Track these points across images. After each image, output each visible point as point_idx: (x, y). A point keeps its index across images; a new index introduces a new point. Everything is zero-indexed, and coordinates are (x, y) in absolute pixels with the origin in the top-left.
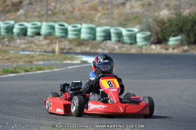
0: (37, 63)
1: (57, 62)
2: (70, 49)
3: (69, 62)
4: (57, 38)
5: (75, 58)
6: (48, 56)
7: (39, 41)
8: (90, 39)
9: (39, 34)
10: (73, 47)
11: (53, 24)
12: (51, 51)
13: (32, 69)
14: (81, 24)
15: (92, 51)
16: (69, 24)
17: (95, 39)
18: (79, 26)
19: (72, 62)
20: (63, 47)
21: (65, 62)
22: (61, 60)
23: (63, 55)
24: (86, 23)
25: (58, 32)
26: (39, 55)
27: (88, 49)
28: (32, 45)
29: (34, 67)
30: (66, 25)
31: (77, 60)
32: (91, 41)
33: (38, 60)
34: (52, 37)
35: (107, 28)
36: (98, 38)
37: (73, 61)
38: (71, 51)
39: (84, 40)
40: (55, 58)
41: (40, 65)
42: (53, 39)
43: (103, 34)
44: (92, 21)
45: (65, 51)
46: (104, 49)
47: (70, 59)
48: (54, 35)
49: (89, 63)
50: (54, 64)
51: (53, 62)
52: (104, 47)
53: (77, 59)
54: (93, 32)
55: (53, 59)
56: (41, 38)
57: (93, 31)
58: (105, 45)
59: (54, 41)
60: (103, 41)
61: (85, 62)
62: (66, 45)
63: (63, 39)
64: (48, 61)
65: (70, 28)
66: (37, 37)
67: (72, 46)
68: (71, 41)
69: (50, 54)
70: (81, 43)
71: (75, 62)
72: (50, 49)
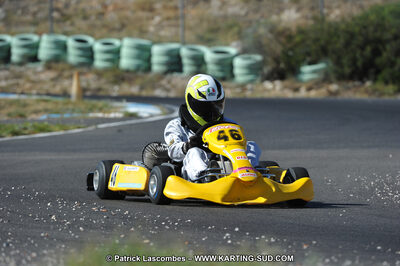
0: (34, 116)
1: (75, 115)
2: (99, 89)
3: (100, 115)
4: (72, 67)
5: (112, 107)
6: (56, 103)
7: (36, 73)
8: (138, 68)
9: (34, 59)
10: (105, 87)
11: (62, 38)
12: (61, 93)
13: (25, 129)
14: (121, 39)
15: (144, 93)
16: (96, 39)
17: (149, 69)
18: (117, 43)
19: (106, 115)
20: (84, 84)
21: (91, 115)
22: (82, 112)
23: (87, 101)
24: (130, 36)
25: (73, 56)
26: (38, 101)
27: (134, 90)
28: (21, 81)
29: (29, 125)
30: (90, 40)
31: (115, 112)
32: (140, 73)
33: (37, 112)
34: (61, 66)
35: (174, 46)
36: (156, 68)
37: (110, 113)
38: (101, 93)
39: (128, 71)
40: (70, 107)
41: (42, 121)
42: (63, 70)
43: (164, 59)
44: (142, 33)
45: (88, 93)
46: (168, 90)
47: (101, 110)
48: (65, 61)
49: (141, 118)
50: (69, 120)
51: (67, 116)
52: (168, 86)
53: (116, 110)
54: (146, 54)
55: (68, 109)
56: (39, 67)
57: (144, 54)
58: (169, 82)
59: (66, 74)
60: (166, 73)
61: (133, 116)
62: (91, 81)
63: (85, 70)
64: (57, 113)
65: (98, 47)
66: (31, 65)
67: (102, 83)
68: (100, 74)
69: (60, 100)
70: (121, 77)
71: (112, 115)
72: (57, 89)
